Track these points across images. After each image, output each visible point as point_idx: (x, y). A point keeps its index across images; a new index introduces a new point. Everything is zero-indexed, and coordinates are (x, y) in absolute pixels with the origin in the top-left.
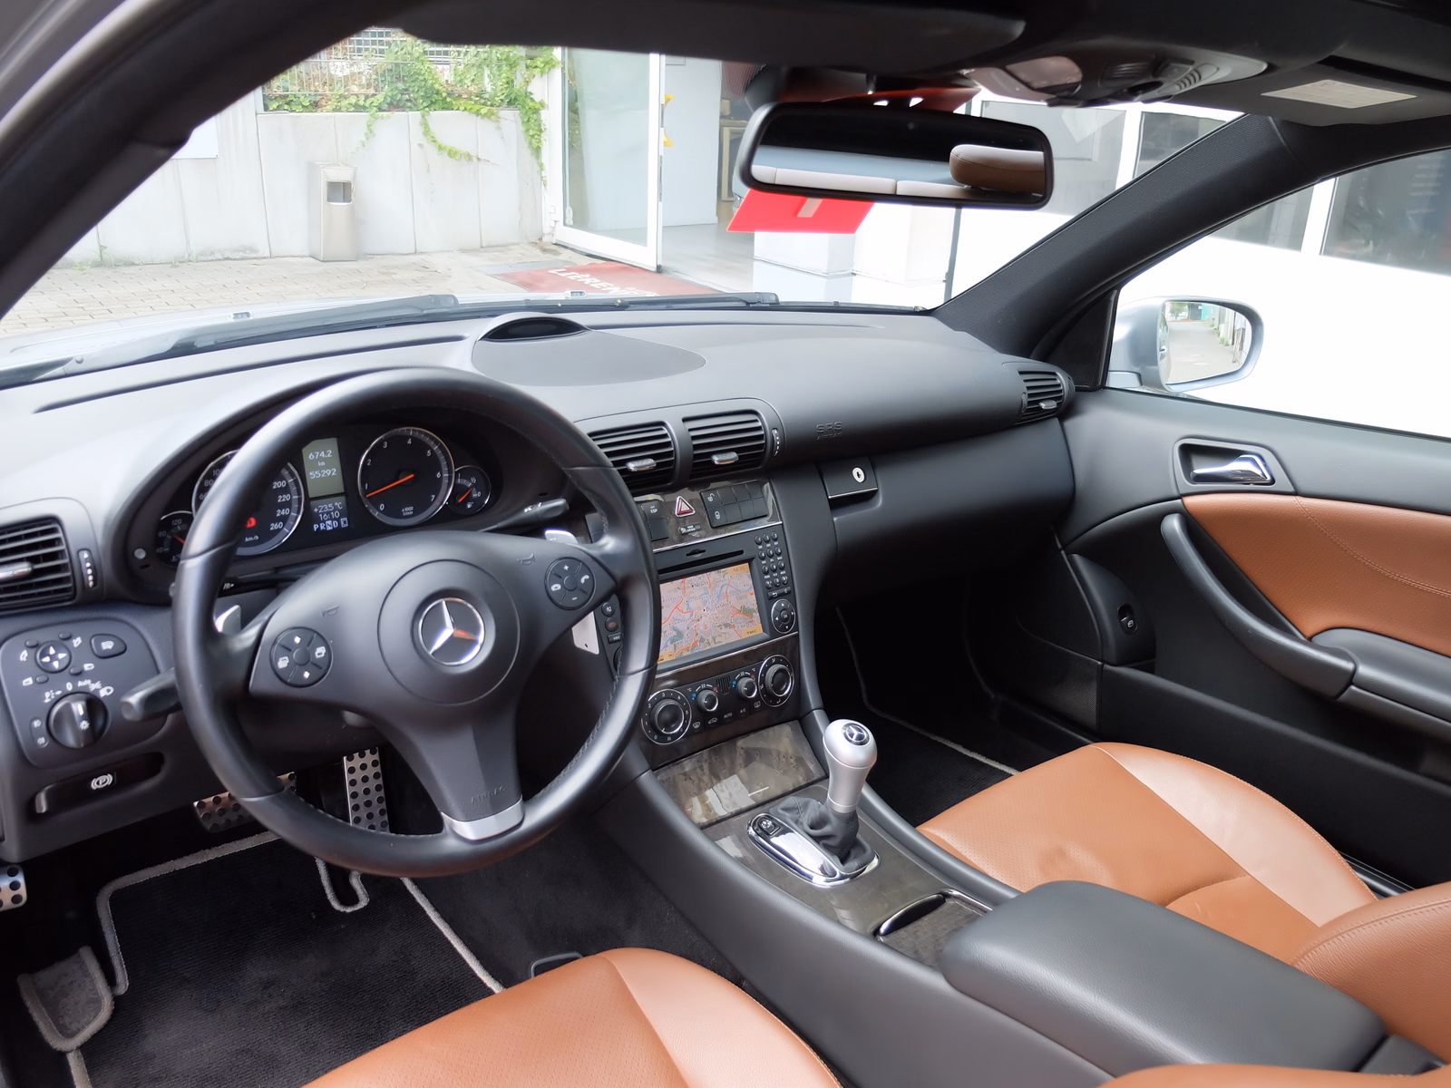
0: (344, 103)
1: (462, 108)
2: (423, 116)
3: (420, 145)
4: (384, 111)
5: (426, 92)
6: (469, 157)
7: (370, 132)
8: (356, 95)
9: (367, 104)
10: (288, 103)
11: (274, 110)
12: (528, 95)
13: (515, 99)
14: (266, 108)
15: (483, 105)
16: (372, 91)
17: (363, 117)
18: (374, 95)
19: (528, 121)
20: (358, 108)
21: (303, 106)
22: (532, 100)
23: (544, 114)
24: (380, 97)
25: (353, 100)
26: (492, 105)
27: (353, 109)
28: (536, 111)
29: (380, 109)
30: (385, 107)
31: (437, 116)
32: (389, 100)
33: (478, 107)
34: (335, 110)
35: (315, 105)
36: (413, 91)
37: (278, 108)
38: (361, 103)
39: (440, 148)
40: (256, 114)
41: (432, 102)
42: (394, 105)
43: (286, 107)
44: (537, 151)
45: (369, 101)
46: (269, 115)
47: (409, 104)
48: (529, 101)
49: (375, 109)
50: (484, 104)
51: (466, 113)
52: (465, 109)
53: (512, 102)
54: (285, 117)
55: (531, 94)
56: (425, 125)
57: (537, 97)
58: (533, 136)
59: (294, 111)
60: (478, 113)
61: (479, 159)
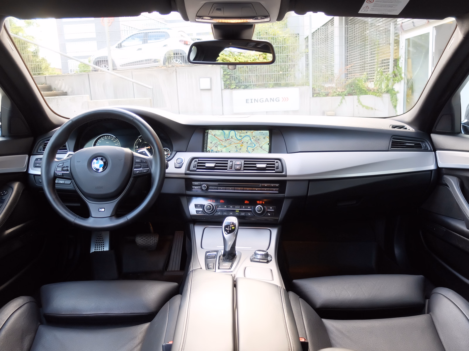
0: (335, 94)
1: (370, 94)
2: (358, 97)
3: (357, 106)
4: (347, 96)
5: (359, 90)
6: (372, 109)
7: (341, 102)
8: (339, 92)
9: (341, 94)
10: (320, 95)
11: (315, 97)
12: (393, 89)
13: (389, 91)
14: (313, 96)
15: (377, 93)
16: (344, 90)
17: (340, 98)
18: (344, 91)
19: (392, 97)
20: (339, 95)
21: (323, 95)
22: (394, 91)
23: (398, 95)
24: (346, 92)
25: (338, 93)
26: (381, 93)
27: (337, 95)
28: (395, 94)
29: (345, 95)
30: (347, 94)
31: (363, 97)
32: (348, 92)
33: (376, 93)
34: (332, 96)
35: (327, 95)
36: (356, 90)
37: (316, 96)
38: (340, 94)
39: (363, 106)
40: (310, 98)
41: (361, 93)
42: (350, 94)
43: (319, 96)
44: (395, 107)
45: (342, 93)
46: (314, 98)
47: (354, 94)
48: (393, 91)
49: (344, 95)
50: (379, 93)
51: (372, 95)
52: (372, 94)
53: (388, 92)
54: (318, 99)
55: (394, 89)
56: (358, 99)
57: (396, 90)
58: (394, 102)
59: (321, 97)
60: (376, 95)
61: (375, 109)
